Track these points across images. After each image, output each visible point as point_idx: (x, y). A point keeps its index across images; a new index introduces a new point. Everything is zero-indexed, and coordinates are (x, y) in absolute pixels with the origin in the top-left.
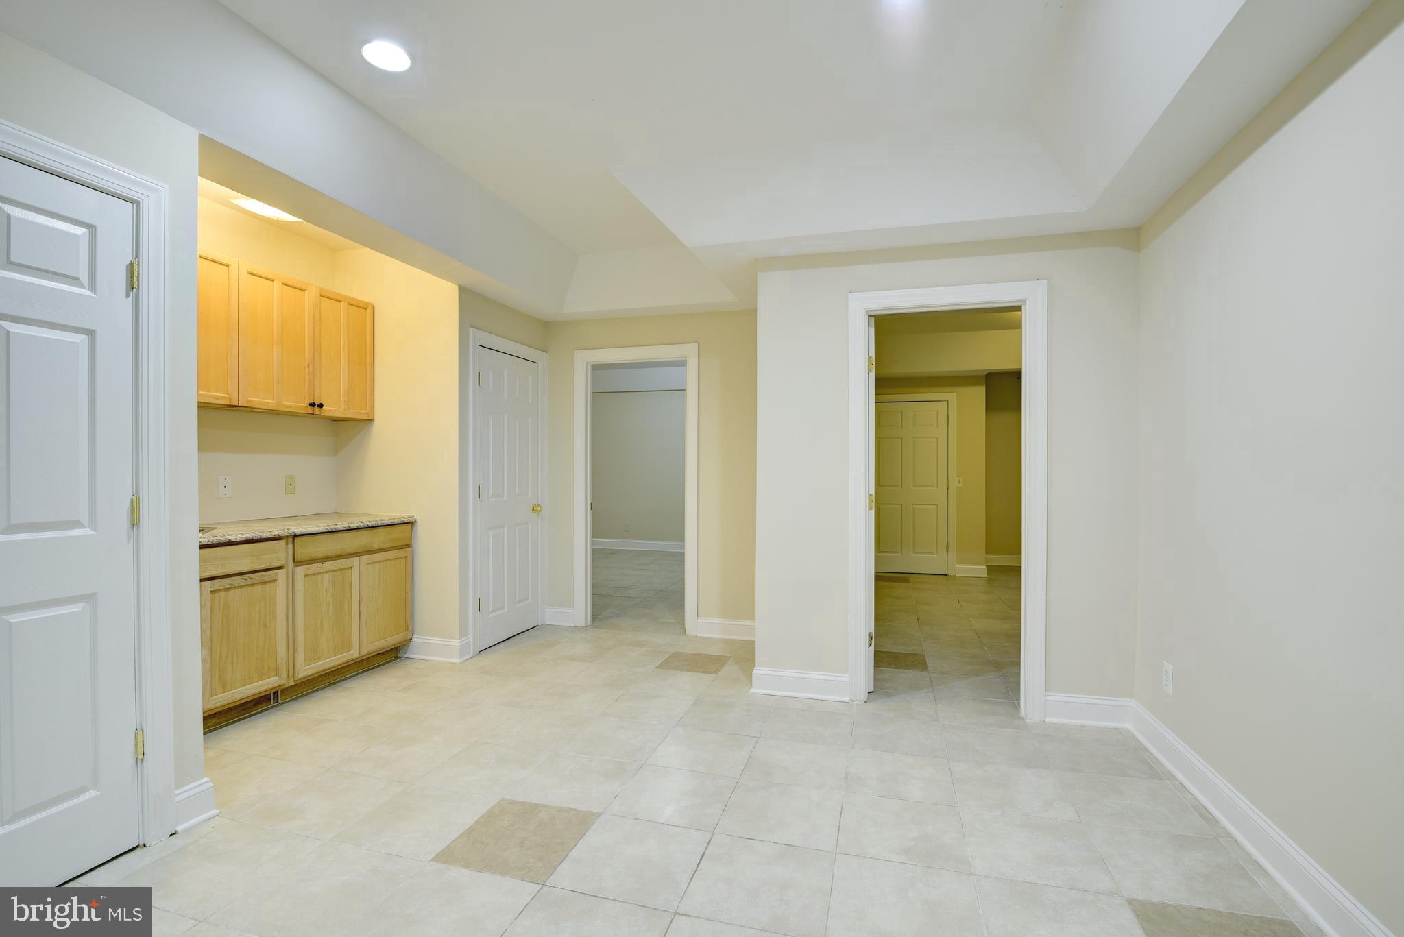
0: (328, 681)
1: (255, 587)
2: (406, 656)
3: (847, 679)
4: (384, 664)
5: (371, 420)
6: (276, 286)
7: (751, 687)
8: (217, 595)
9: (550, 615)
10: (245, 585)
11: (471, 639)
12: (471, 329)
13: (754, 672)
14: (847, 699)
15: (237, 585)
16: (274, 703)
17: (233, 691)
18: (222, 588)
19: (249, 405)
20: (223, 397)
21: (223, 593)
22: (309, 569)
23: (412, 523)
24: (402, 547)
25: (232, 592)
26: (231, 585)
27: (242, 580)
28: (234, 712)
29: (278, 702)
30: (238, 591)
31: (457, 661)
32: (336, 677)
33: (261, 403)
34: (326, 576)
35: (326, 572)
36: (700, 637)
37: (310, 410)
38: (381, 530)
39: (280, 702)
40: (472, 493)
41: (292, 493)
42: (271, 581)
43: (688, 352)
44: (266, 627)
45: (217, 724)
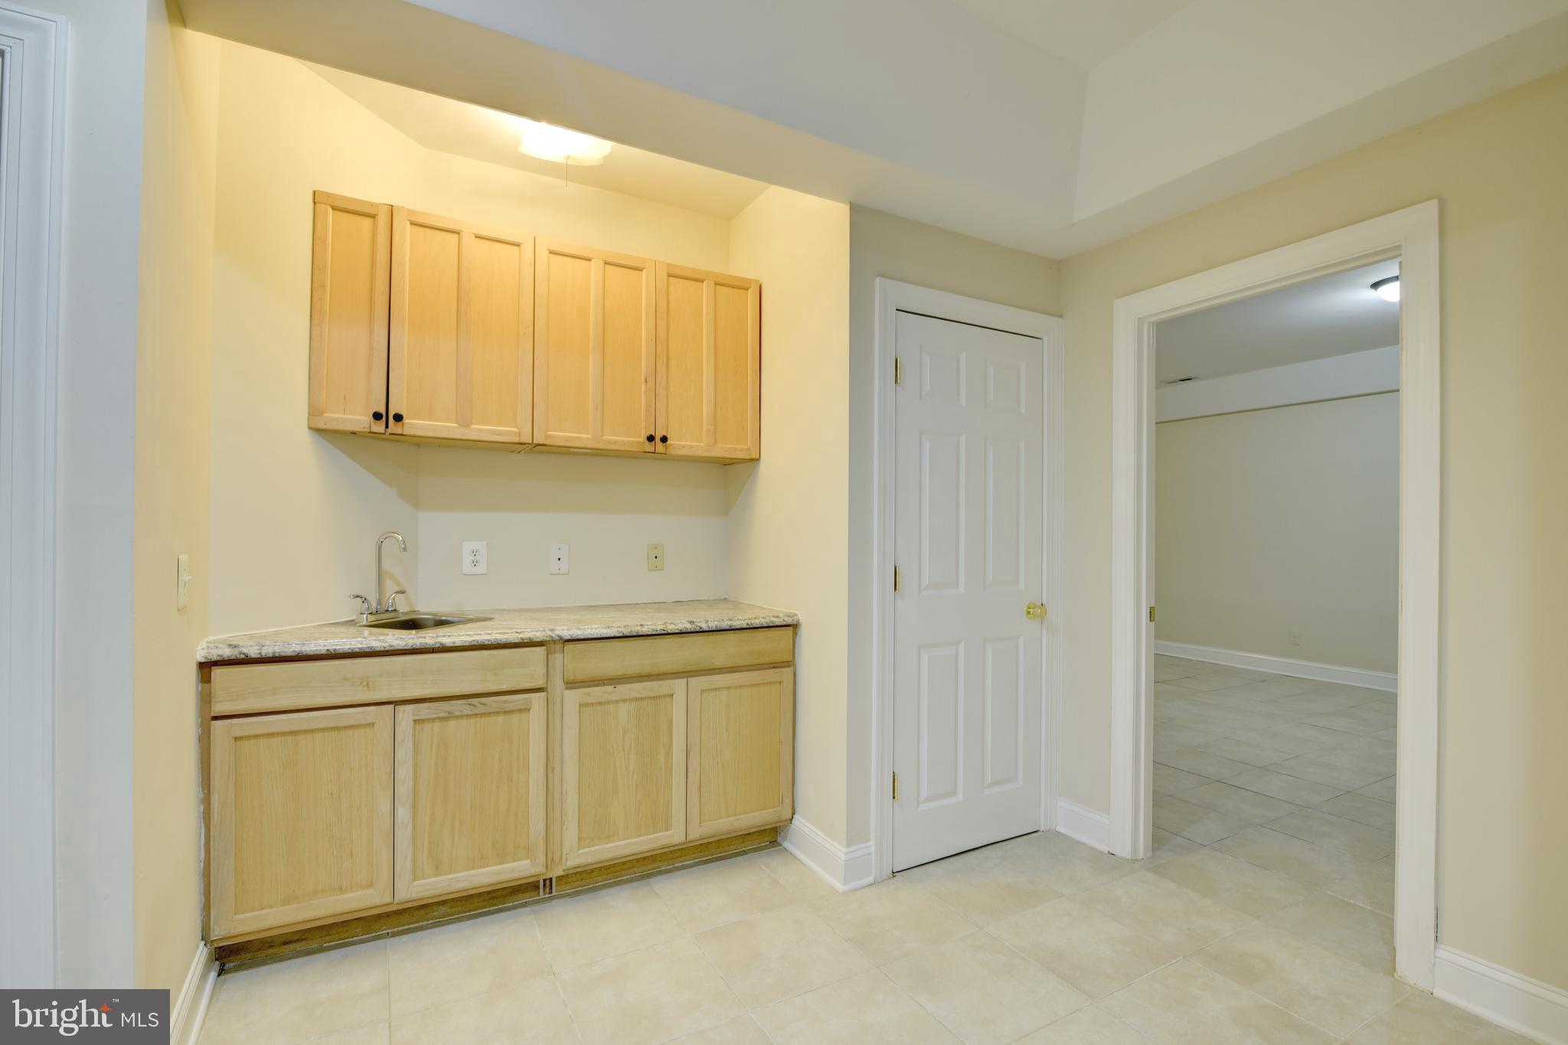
0: (641, 869)
1: (492, 719)
2: (786, 842)
4: (745, 853)
5: (758, 460)
6: (595, 267)
8: (427, 726)
9: (1064, 817)
10: (472, 715)
11: (873, 849)
12: (878, 279)
15: (458, 713)
16: (544, 894)
17: (451, 876)
18: (434, 716)
19: (548, 443)
20: (509, 431)
21: (437, 725)
22: (588, 694)
23: (794, 627)
24: (774, 666)
25: (452, 723)
26: (449, 713)
27: (468, 707)
28: (476, 901)
29: (551, 893)
30: (464, 723)
31: (841, 887)
32: (657, 864)
33: (567, 439)
34: (623, 708)
35: (624, 701)
37: (649, 447)
38: (730, 636)
39: (554, 893)
40: (878, 580)
41: (656, 569)
42: (520, 711)
44: (512, 781)
45: (449, 915)
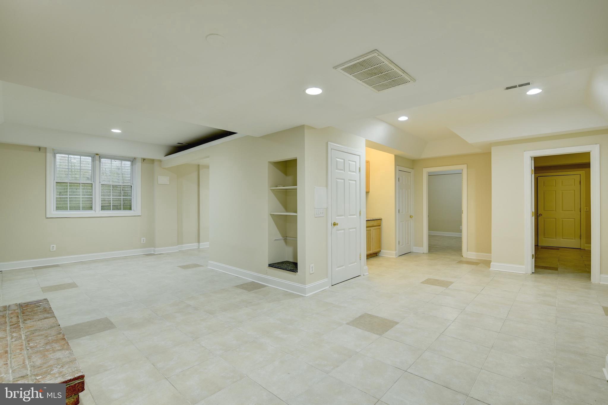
2: (379, 255)
3: (524, 267)
5: (369, 192)
7: (490, 268)
9: (415, 249)
11: (398, 252)
12: (397, 166)
13: (491, 264)
14: (524, 273)
23: (380, 219)
24: (379, 225)
31: (395, 257)
36: (468, 258)
40: (397, 211)
43: (464, 167)
